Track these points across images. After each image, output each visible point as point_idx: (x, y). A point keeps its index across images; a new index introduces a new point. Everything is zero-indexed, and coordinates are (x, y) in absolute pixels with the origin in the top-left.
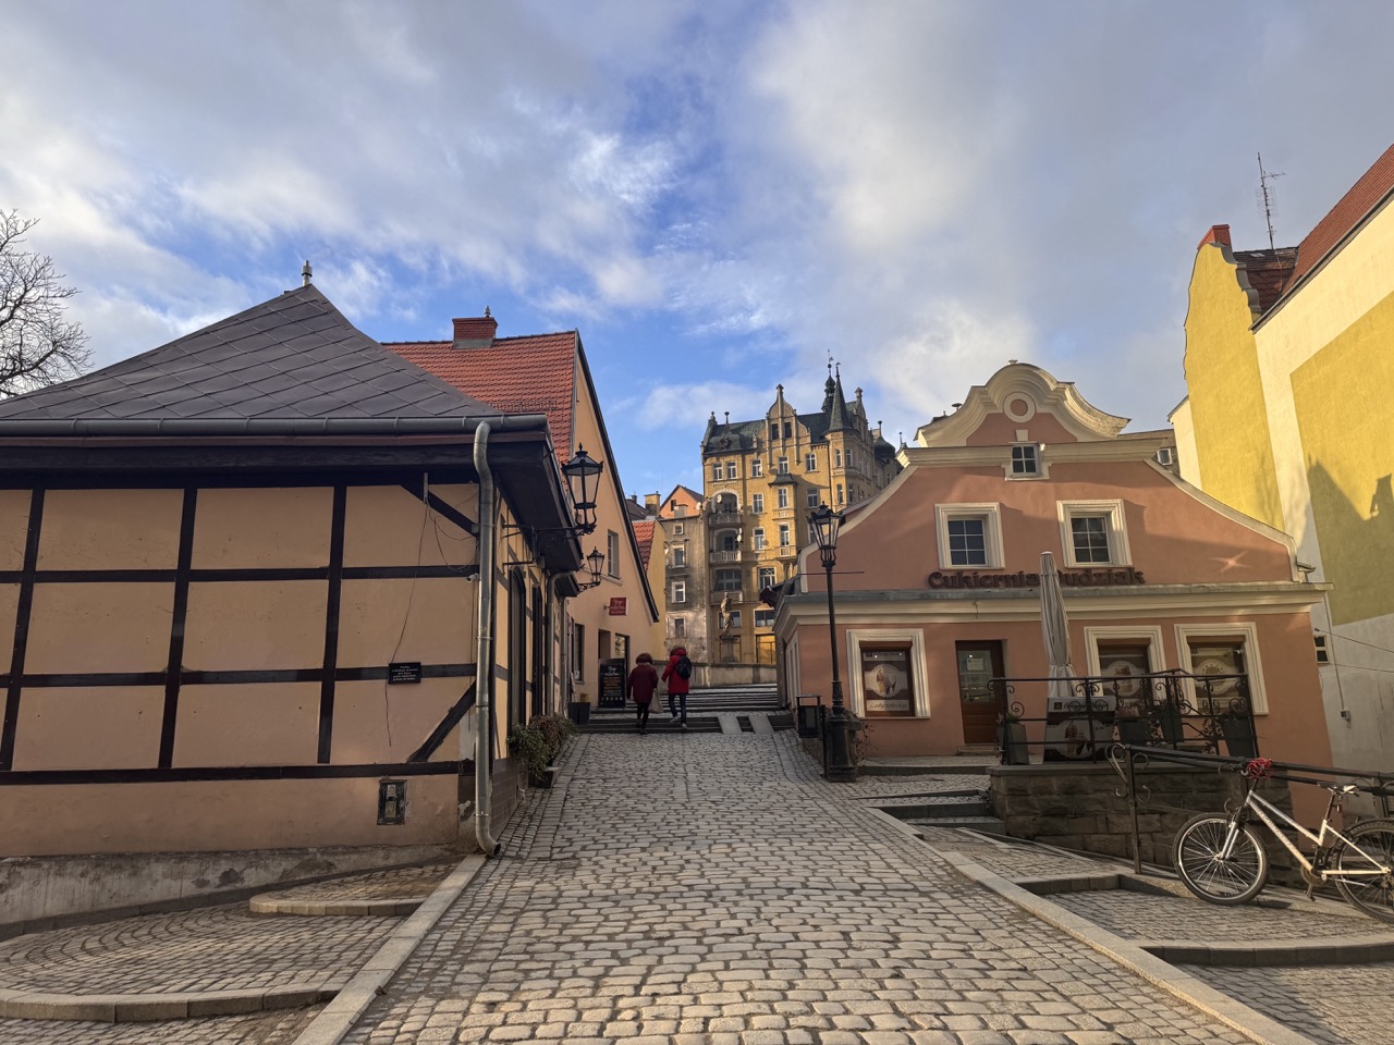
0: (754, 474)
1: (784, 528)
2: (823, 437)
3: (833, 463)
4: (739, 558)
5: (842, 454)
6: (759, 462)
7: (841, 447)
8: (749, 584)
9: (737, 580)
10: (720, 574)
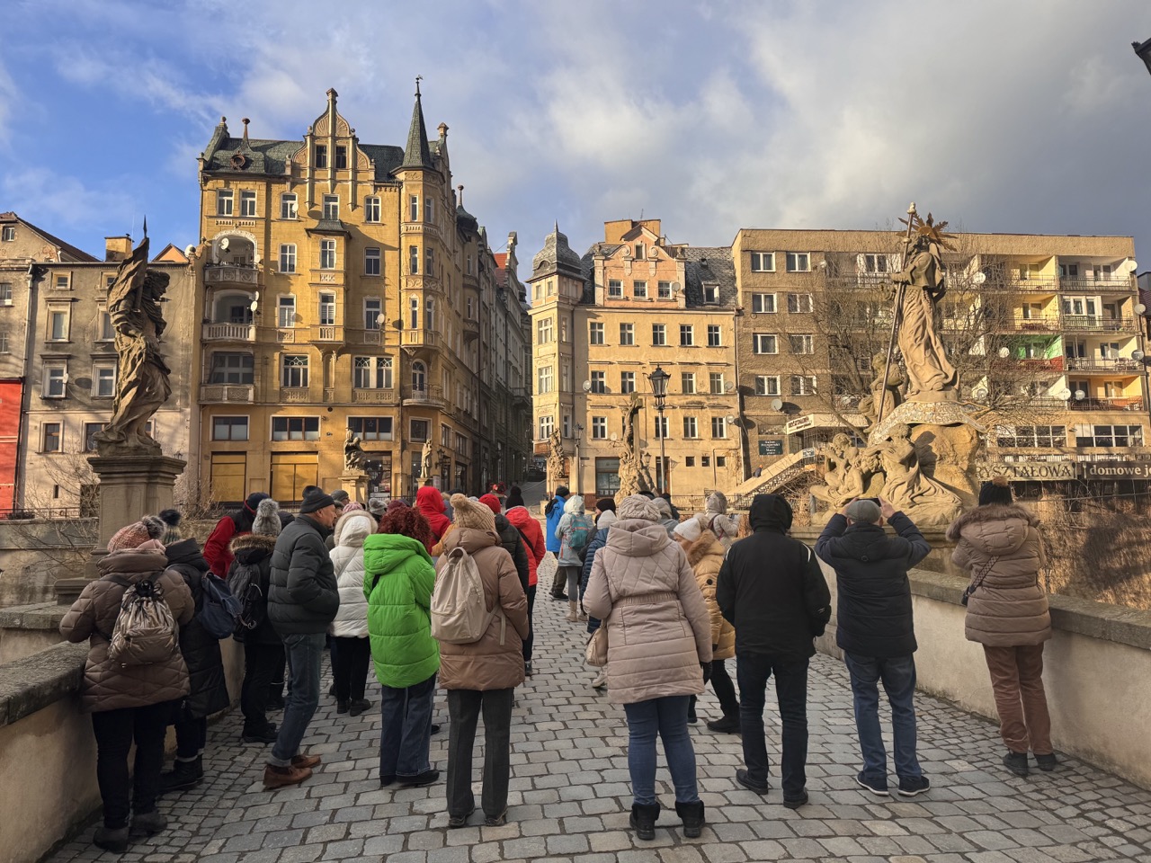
0: (285, 214)
1: (326, 299)
2: (392, 177)
3: (406, 216)
4: (252, 335)
5: (419, 203)
6: (293, 198)
7: (418, 193)
8: (266, 378)
9: (247, 370)
10: (218, 359)
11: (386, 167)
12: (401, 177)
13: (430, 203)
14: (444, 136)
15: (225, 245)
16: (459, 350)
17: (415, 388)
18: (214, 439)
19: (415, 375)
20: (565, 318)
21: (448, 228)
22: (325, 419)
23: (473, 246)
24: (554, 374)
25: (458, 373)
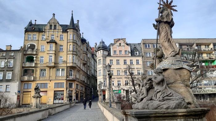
0: (43, 39)
2: (66, 31)
3: (69, 38)
4: (34, 65)
6: (44, 35)
7: (72, 34)
8: (36, 74)
9: (32, 73)
11: (65, 29)
12: (68, 30)
13: (74, 36)
14: (78, 22)
15: (29, 46)
16: (81, 67)
17: (70, 75)
18: (24, 89)
19: (70, 73)
20: (104, 59)
21: (79, 41)
22: (49, 83)
23: (85, 45)
24: (102, 71)
25: (81, 72)
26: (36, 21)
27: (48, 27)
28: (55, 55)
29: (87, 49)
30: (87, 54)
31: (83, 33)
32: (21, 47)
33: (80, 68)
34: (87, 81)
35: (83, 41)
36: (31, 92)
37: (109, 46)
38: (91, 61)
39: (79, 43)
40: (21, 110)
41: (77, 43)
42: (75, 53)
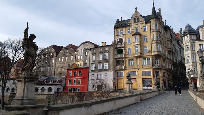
0: (128, 33)
2: (148, 21)
3: (152, 28)
4: (123, 56)
6: (130, 29)
7: (154, 23)
8: (126, 64)
9: (123, 63)
11: (147, 19)
12: (151, 21)
13: (157, 25)
14: (160, 11)
15: (118, 40)
16: (167, 55)
17: (156, 64)
18: (118, 76)
19: (156, 61)
20: (192, 44)
21: (162, 29)
22: (137, 72)
23: (169, 32)
24: (190, 58)
25: (167, 60)
26: (122, 17)
27: (132, 21)
28: (140, 45)
29: (171, 36)
30: (171, 42)
31: (165, 21)
32: (113, 42)
33: (165, 56)
34: (174, 69)
35: (167, 28)
36: (123, 79)
37: (198, 29)
38: (176, 48)
39: (163, 31)
40: (117, 94)
41: (161, 31)
42: (159, 41)
